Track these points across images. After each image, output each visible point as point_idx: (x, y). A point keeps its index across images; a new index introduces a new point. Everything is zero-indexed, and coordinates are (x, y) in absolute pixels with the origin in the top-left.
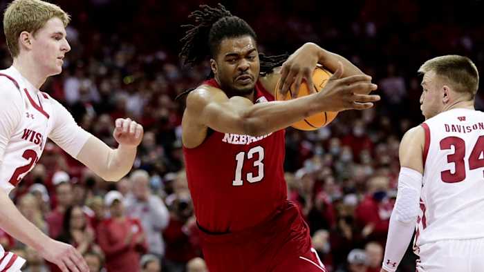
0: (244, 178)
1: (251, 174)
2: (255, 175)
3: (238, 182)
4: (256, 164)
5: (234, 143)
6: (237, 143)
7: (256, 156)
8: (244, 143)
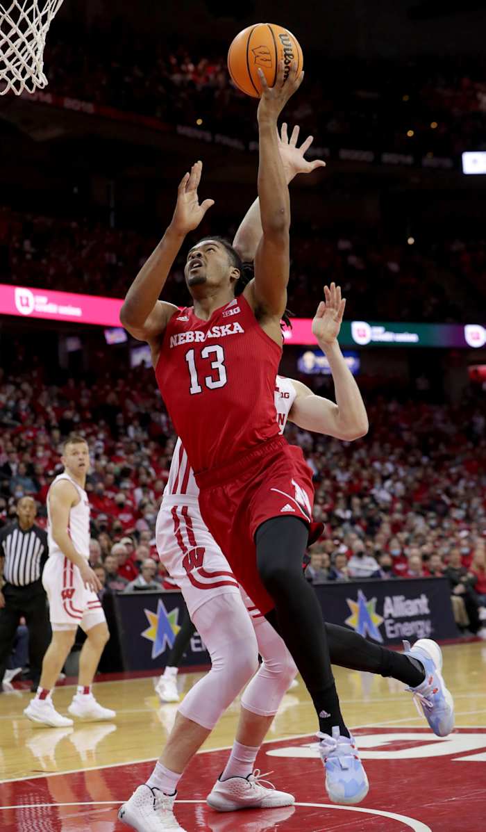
0: (201, 382)
1: (210, 378)
2: (216, 378)
3: (195, 389)
4: (214, 365)
5: (180, 343)
6: (184, 342)
7: (213, 356)
8: (192, 341)
